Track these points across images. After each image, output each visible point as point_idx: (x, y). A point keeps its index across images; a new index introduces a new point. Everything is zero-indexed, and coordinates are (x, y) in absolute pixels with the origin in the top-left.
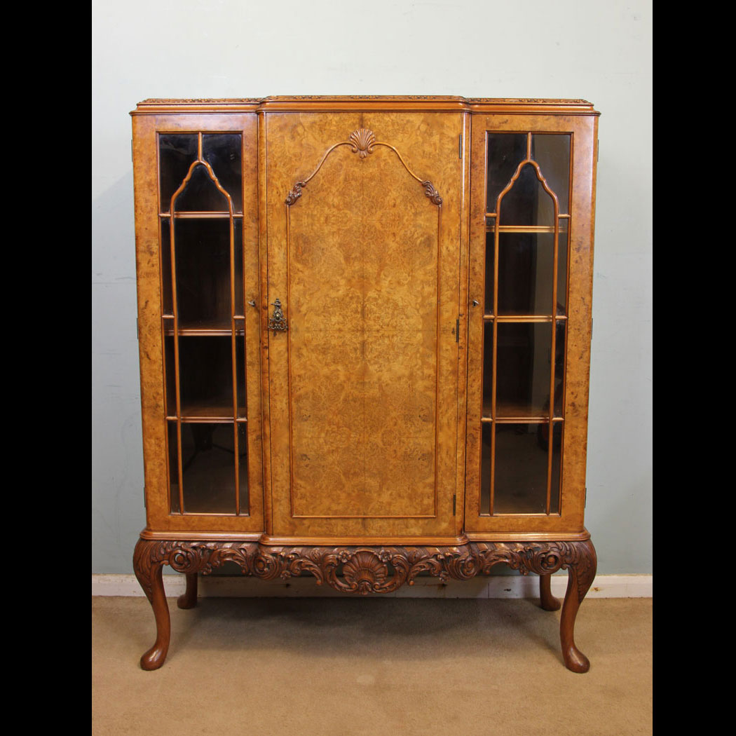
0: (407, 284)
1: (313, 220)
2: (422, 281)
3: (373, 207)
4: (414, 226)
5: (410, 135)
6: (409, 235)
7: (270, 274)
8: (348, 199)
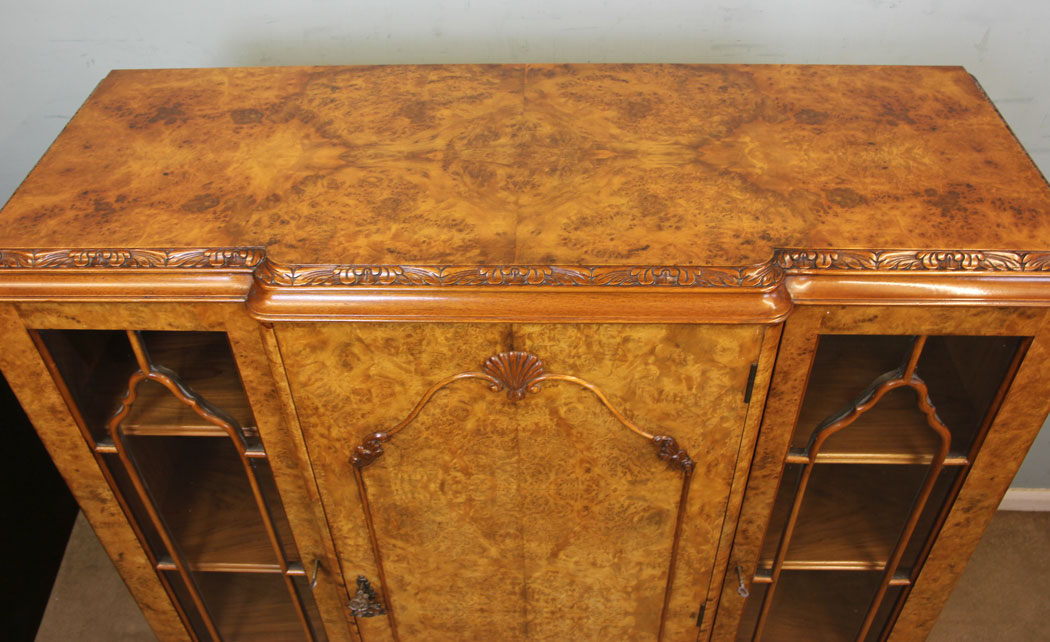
0: (611, 566)
1: (415, 487)
2: (639, 564)
3: (540, 472)
4: (629, 498)
5: (632, 364)
6: (616, 510)
7: (340, 550)
8: (483, 460)
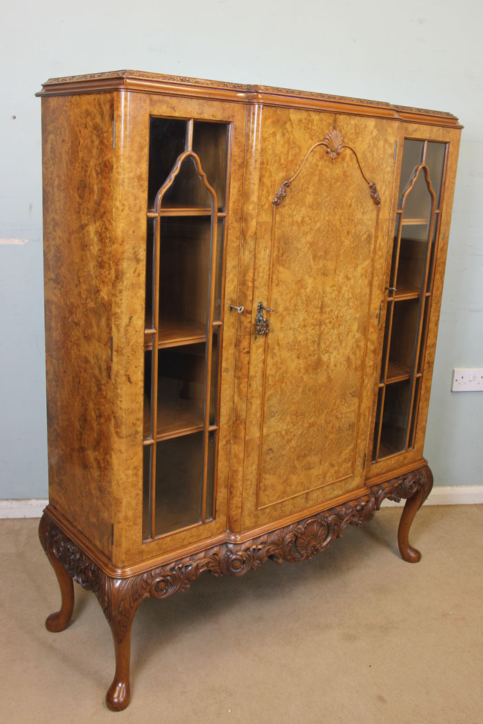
2: (362, 274)
3: (336, 207)
4: (361, 224)
5: (366, 139)
7: (256, 278)
8: (320, 200)
